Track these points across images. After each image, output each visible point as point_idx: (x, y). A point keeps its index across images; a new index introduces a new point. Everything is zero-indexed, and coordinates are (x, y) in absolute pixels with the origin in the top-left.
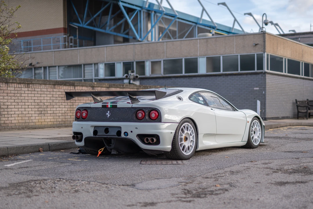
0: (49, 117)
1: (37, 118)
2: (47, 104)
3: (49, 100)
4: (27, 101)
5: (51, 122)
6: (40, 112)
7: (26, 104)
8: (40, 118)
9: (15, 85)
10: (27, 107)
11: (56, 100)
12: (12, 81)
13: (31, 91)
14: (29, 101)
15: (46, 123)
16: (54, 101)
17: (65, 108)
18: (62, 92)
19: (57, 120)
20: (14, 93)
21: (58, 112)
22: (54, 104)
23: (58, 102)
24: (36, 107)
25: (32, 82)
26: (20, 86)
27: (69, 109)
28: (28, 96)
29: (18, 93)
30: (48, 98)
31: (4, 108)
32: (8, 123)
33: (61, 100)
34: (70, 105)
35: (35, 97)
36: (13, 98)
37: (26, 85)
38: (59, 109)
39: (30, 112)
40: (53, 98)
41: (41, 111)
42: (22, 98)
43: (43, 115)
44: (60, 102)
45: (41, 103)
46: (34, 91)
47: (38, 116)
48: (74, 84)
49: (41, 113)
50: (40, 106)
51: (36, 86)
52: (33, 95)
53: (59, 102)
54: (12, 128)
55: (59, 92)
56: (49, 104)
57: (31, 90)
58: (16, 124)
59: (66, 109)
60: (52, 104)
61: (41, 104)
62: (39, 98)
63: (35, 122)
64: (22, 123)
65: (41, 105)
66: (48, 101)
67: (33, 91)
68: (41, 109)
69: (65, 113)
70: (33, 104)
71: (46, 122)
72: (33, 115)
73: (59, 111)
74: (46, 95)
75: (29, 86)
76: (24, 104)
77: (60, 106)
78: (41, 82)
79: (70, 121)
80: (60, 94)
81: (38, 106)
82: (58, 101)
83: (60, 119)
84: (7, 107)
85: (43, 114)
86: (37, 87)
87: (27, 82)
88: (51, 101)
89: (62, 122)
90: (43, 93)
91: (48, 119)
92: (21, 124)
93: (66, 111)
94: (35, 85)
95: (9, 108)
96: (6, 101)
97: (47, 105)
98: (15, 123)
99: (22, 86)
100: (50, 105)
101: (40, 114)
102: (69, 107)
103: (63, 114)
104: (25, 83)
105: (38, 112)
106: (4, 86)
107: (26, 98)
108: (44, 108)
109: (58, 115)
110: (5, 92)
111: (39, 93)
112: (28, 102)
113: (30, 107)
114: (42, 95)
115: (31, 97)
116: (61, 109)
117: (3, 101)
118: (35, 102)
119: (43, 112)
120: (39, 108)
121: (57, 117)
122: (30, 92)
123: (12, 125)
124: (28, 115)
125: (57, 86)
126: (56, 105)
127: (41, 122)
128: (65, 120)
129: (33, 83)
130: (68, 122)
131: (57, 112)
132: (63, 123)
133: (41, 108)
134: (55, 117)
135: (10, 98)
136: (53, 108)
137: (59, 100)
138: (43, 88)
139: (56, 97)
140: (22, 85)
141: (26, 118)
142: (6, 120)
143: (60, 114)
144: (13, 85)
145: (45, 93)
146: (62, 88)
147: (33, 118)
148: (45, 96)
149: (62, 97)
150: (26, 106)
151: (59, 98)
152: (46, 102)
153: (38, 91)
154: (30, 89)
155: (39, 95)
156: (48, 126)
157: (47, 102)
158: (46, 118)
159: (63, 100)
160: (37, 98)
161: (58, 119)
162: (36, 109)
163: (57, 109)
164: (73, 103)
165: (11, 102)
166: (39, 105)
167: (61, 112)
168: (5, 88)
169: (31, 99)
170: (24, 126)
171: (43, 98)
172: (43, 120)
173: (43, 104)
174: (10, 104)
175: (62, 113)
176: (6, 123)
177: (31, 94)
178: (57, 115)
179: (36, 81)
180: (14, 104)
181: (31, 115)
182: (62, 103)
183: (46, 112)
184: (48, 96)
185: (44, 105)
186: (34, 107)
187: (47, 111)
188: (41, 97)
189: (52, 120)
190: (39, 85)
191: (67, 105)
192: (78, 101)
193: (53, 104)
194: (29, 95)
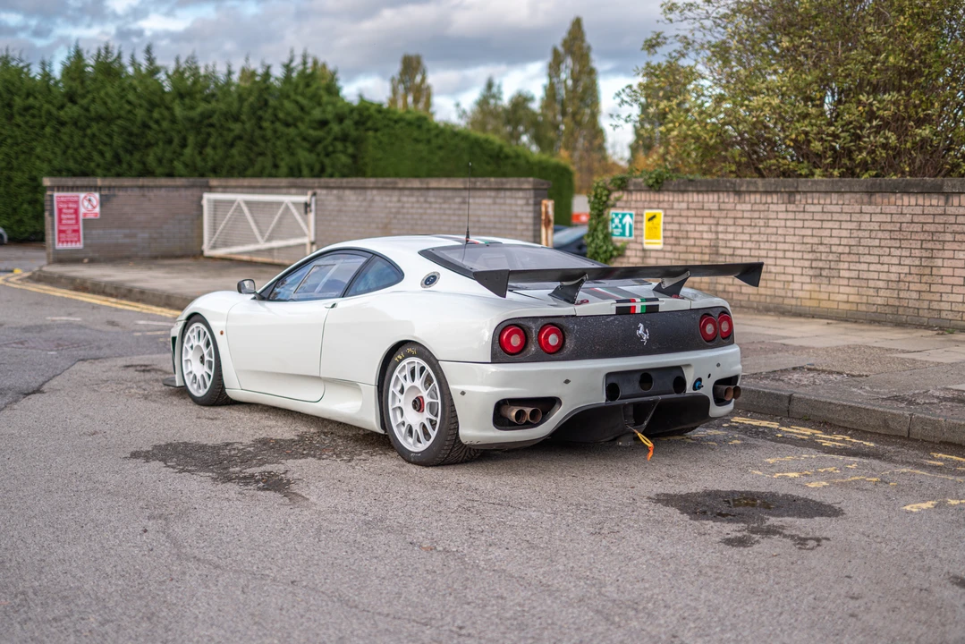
0: (842, 289)
1: (806, 287)
2: (840, 249)
3: (846, 240)
4: (781, 239)
5: (848, 302)
6: (818, 272)
7: (780, 246)
8: (817, 288)
9: (758, 196)
10: (780, 254)
11: (870, 238)
12: (748, 187)
13: (795, 212)
14: (789, 239)
15: (834, 305)
16: (864, 242)
17: (900, 264)
18: (892, 214)
19: (869, 301)
20: (751, 219)
21: (875, 276)
22: (861, 250)
23: (876, 247)
24: (806, 256)
25: (797, 187)
26: (769, 200)
27: (914, 270)
28: (786, 227)
29: (760, 218)
30: (845, 233)
31: (726, 255)
32: (732, 293)
33: (886, 239)
34: (921, 258)
35: (804, 230)
36: (748, 230)
37: (786, 196)
38: (879, 267)
39: (789, 270)
40: (861, 234)
41: (821, 269)
42: (769, 231)
43: (825, 281)
44: (883, 247)
45: (820, 246)
46: (804, 212)
47: (809, 281)
48: (941, 186)
49: (821, 275)
50: (819, 255)
51: (813, 199)
52: (799, 224)
53: (880, 246)
54: (741, 307)
55: (881, 213)
56: (847, 249)
57: (795, 209)
58: (752, 298)
59: (906, 270)
60: (855, 250)
61: (822, 248)
62: (815, 232)
63: (801, 298)
64: (766, 295)
65: (821, 252)
66: (844, 241)
67: (799, 212)
68: (821, 264)
69: (899, 281)
70: (798, 247)
71: (833, 301)
72: (796, 278)
73: (879, 272)
74: (838, 223)
75: (792, 199)
76: (773, 246)
77: (882, 259)
78: (824, 185)
79: (918, 309)
80: (884, 220)
81: (811, 254)
82: (877, 242)
83: (879, 298)
84: (732, 253)
85: (826, 277)
86: (816, 201)
87: (785, 188)
88: (853, 242)
89: (886, 308)
90: (830, 218)
91: (841, 295)
92: (763, 299)
93: (902, 276)
94: (809, 195)
95: (736, 256)
96: (731, 236)
97: (840, 254)
98: (749, 294)
99: (775, 201)
100: (850, 253)
101: (815, 276)
102: (917, 263)
103: (894, 285)
104: (778, 190)
105: (811, 272)
106: (732, 200)
107: (780, 231)
108: (830, 261)
109: (873, 286)
110: (731, 214)
111: (817, 217)
112: (785, 242)
113: (789, 254)
114: (826, 225)
115: (795, 228)
116: (885, 268)
117: (725, 238)
118: (803, 243)
119: (824, 273)
120: (815, 260)
121: (871, 292)
122: (791, 216)
123: (741, 298)
124: (783, 277)
125: (877, 195)
126: (869, 254)
127: (820, 300)
128: (897, 304)
129: (800, 189)
130: (908, 310)
131: (871, 277)
132: (888, 310)
133: (821, 260)
134: (863, 291)
135: (740, 230)
136: (859, 262)
137: (880, 239)
138: (834, 202)
139: (871, 230)
140: (775, 197)
141: (778, 285)
142: (729, 285)
143: (881, 284)
144: (752, 197)
145: (836, 217)
146: (899, 202)
147: (797, 286)
148: (836, 227)
149: (891, 231)
150: (778, 252)
151: (880, 235)
152: (838, 243)
153: (813, 212)
154: (791, 207)
155: (818, 224)
156: (837, 313)
157: (840, 245)
158: (836, 289)
159: (894, 239)
160: (809, 232)
161: (874, 298)
162: (807, 264)
163: (872, 267)
164: (932, 250)
165: (743, 241)
166: (815, 252)
167: (883, 276)
168: (729, 206)
169: (795, 235)
170: (771, 306)
171: (827, 233)
172: (825, 296)
173: (828, 250)
174: (739, 244)
175: (888, 281)
176: (729, 292)
177: (795, 219)
178: (871, 284)
179: (810, 184)
180: (749, 245)
181: (790, 278)
182: (890, 248)
183: (835, 273)
184: (844, 225)
185: (831, 252)
186: (799, 255)
187: (839, 269)
188: (822, 228)
189: (852, 298)
190: (822, 195)
191: (910, 256)
192: (955, 246)
193: (860, 252)
194: (789, 223)
